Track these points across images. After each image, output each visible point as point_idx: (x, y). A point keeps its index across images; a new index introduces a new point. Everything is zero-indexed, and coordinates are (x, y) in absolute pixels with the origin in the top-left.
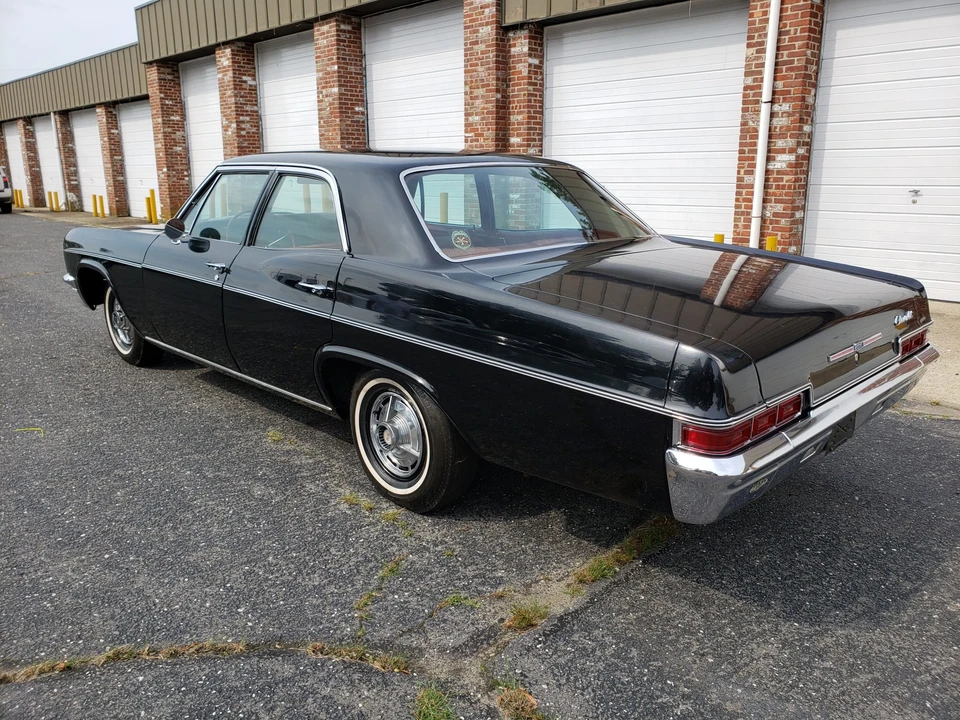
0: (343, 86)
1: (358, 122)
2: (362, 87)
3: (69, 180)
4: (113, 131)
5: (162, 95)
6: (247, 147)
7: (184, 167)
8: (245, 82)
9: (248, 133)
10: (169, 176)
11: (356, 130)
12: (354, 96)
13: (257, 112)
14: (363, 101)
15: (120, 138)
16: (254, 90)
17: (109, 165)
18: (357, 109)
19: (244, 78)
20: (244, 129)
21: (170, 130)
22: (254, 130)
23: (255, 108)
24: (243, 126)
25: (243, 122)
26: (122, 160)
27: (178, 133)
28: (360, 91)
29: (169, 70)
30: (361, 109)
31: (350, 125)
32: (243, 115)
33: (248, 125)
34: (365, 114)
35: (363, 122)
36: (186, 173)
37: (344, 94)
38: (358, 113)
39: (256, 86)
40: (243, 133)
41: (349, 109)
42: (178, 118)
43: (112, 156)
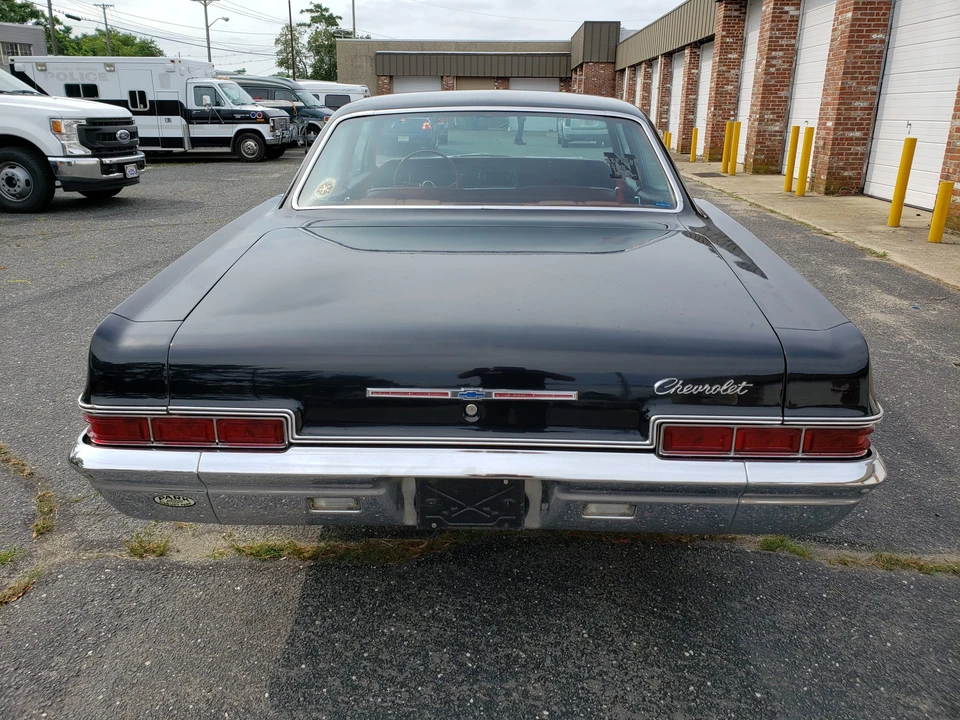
0: (860, 9)
1: (873, 52)
2: (889, 9)
3: (661, 118)
4: (693, 71)
5: (724, 33)
6: (774, 86)
7: (731, 107)
8: (787, 12)
9: (779, 69)
10: (714, 115)
11: (868, 63)
12: (873, 20)
13: (794, 45)
14: (886, 26)
15: (699, 78)
16: (795, 20)
17: (684, 104)
18: (874, 36)
19: (786, 8)
20: (774, 66)
21: (724, 68)
22: (786, 66)
23: (793, 41)
24: (774, 62)
25: (775, 58)
26: (696, 99)
27: (733, 71)
28: (884, 14)
29: (737, 6)
30: (880, 36)
31: (860, 57)
32: (776, 50)
33: (780, 61)
34: (886, 44)
35: (881, 52)
36: (732, 113)
37: (859, 19)
38: (875, 41)
39: (798, 17)
40: (772, 70)
41: (863, 36)
42: (736, 56)
43: (687, 95)
